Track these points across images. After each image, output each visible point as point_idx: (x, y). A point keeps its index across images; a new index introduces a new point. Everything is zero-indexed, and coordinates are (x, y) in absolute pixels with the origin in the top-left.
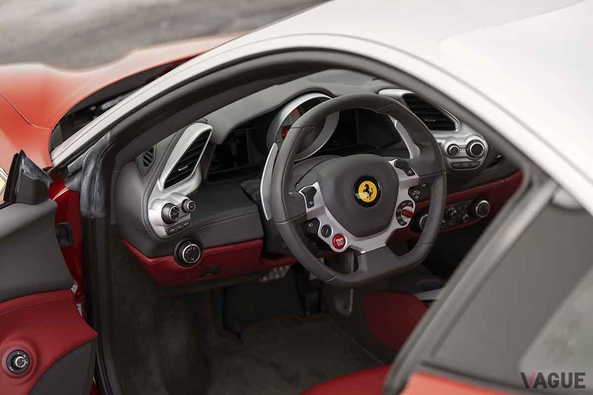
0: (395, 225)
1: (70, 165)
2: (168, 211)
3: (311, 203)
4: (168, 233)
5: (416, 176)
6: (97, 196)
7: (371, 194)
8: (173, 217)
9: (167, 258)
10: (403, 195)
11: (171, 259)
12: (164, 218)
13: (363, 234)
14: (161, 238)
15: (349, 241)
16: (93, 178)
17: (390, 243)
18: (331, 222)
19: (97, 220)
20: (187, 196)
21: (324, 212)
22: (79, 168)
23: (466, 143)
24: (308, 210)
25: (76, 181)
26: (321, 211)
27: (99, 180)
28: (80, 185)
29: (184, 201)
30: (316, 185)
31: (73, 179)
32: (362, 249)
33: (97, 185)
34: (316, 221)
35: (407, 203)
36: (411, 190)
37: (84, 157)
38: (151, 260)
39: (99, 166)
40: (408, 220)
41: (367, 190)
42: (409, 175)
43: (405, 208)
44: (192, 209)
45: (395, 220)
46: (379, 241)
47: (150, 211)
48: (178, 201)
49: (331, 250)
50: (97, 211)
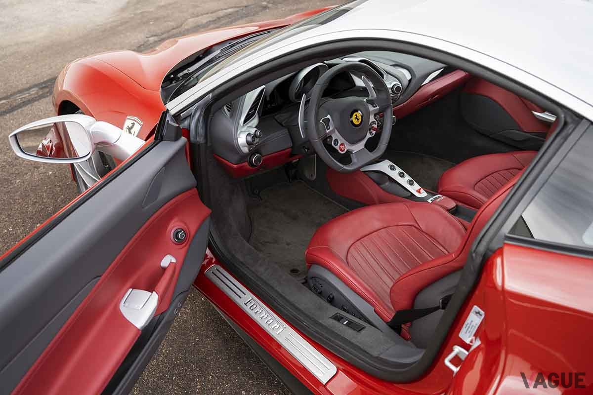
0: (369, 136)
1: (183, 113)
2: (250, 139)
3: (328, 127)
4: (249, 150)
5: (378, 107)
6: (201, 131)
7: (358, 119)
8: (253, 141)
9: (244, 164)
10: (372, 119)
11: (246, 164)
12: (247, 142)
13: (353, 142)
14: (244, 154)
15: (348, 147)
16: (198, 120)
17: (366, 146)
18: (338, 137)
19: (200, 145)
20: (256, 127)
21: (334, 132)
22: (189, 114)
23: (391, 86)
24: (327, 131)
25: (186, 122)
26: (333, 131)
27: (202, 122)
28: (190, 125)
29: (256, 131)
30: (329, 116)
31: (184, 122)
32: (354, 151)
33: (201, 124)
34: (331, 137)
35: (373, 122)
36: (375, 115)
37: (193, 108)
38: (235, 166)
39: (203, 113)
40: (374, 132)
41: (356, 118)
42: (374, 107)
43: (373, 125)
44: (260, 135)
45: (368, 133)
46: (361, 145)
47: (239, 139)
48: (253, 131)
49: (338, 153)
50: (201, 140)
